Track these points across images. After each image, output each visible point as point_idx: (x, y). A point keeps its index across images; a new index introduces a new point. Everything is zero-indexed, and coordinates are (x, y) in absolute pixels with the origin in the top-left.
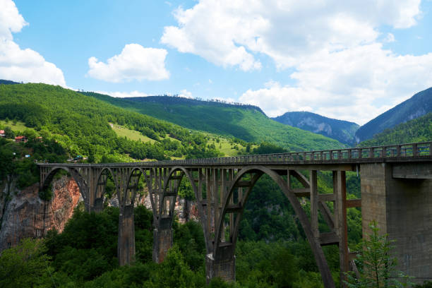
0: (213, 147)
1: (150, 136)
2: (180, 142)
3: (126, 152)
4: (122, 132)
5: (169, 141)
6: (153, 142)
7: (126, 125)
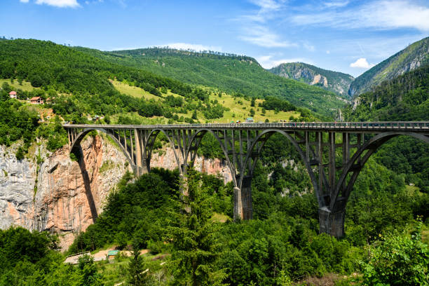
0: (216, 102)
1: (153, 92)
2: (184, 98)
3: (134, 110)
4: (124, 88)
5: (172, 97)
6: (157, 98)
7: (125, 81)
